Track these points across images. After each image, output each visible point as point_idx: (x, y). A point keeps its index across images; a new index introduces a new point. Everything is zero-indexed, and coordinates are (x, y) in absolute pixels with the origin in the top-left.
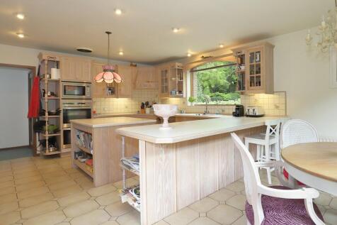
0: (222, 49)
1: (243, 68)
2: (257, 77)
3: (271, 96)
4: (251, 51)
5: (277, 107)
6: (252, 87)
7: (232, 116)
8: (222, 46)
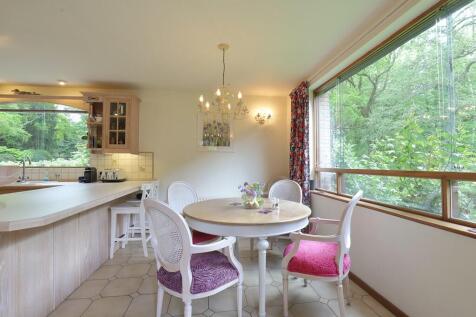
0: (60, 86)
1: (99, 119)
2: (120, 133)
3: (136, 156)
4: (113, 101)
5: (142, 170)
6: (113, 145)
7: (77, 183)
8: (62, 83)
